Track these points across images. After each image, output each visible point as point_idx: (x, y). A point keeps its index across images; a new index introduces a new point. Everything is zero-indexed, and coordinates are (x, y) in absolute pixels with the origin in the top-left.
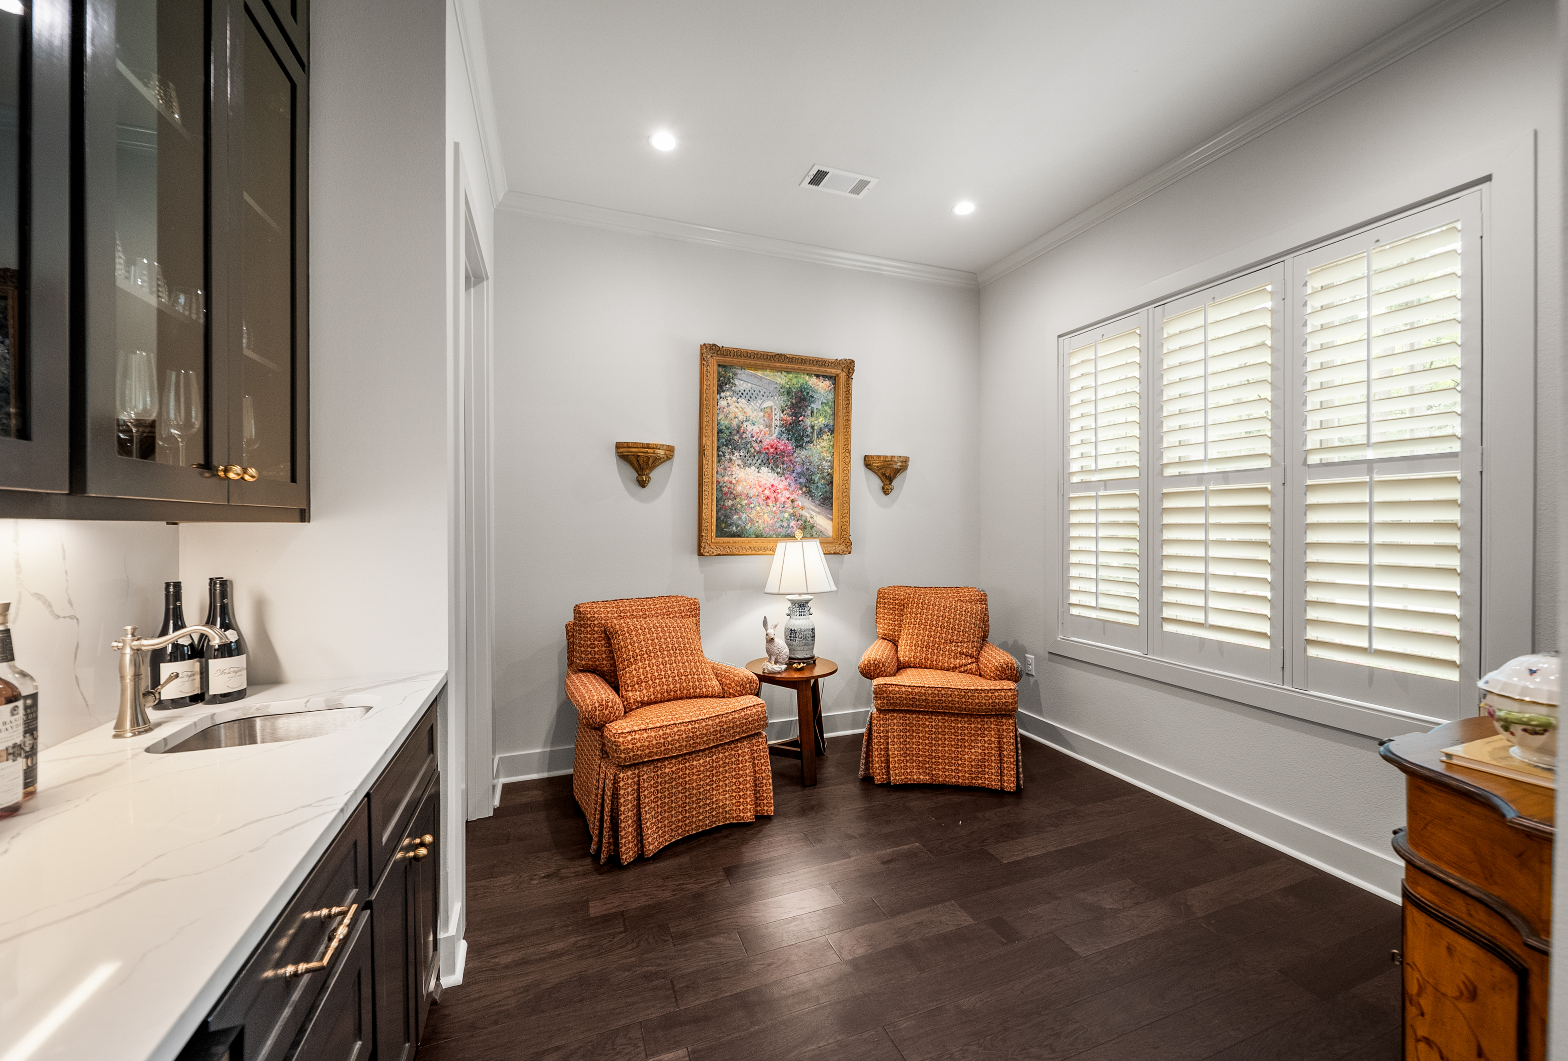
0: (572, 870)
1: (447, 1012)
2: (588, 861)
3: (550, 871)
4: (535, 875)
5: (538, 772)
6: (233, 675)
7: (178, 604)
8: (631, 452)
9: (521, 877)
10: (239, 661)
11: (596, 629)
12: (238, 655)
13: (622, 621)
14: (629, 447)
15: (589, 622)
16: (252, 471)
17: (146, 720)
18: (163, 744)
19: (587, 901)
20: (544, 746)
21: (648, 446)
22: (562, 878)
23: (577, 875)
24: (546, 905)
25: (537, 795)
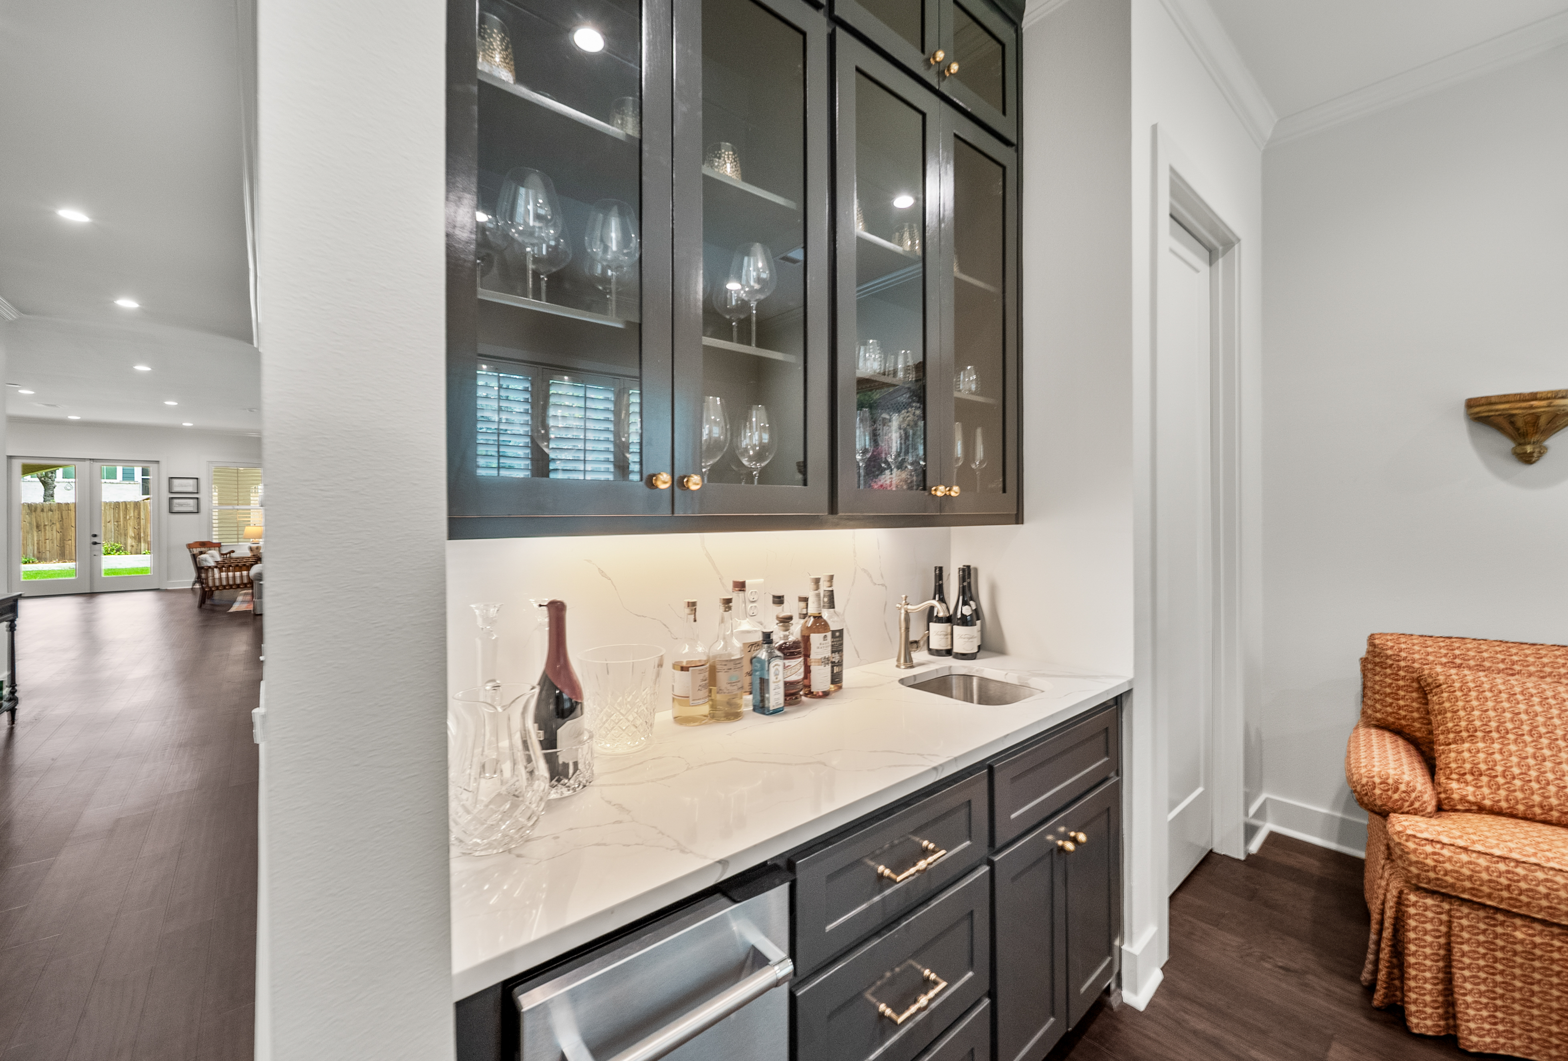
0: (1324, 984)
1: (1120, 1026)
2: (1355, 989)
3: (1292, 965)
4: (1270, 958)
5: (1322, 836)
6: (966, 640)
7: (941, 582)
8: (1497, 410)
9: (1251, 948)
10: (974, 631)
11: (1402, 673)
12: (971, 626)
13: (1453, 671)
14: (1491, 404)
15: (1390, 662)
16: (956, 488)
17: (911, 660)
18: (913, 679)
19: (1331, 1038)
20: (1334, 806)
21: (1534, 397)
22: (1306, 985)
23: (1329, 995)
24: (1269, 1001)
25: (1313, 865)
